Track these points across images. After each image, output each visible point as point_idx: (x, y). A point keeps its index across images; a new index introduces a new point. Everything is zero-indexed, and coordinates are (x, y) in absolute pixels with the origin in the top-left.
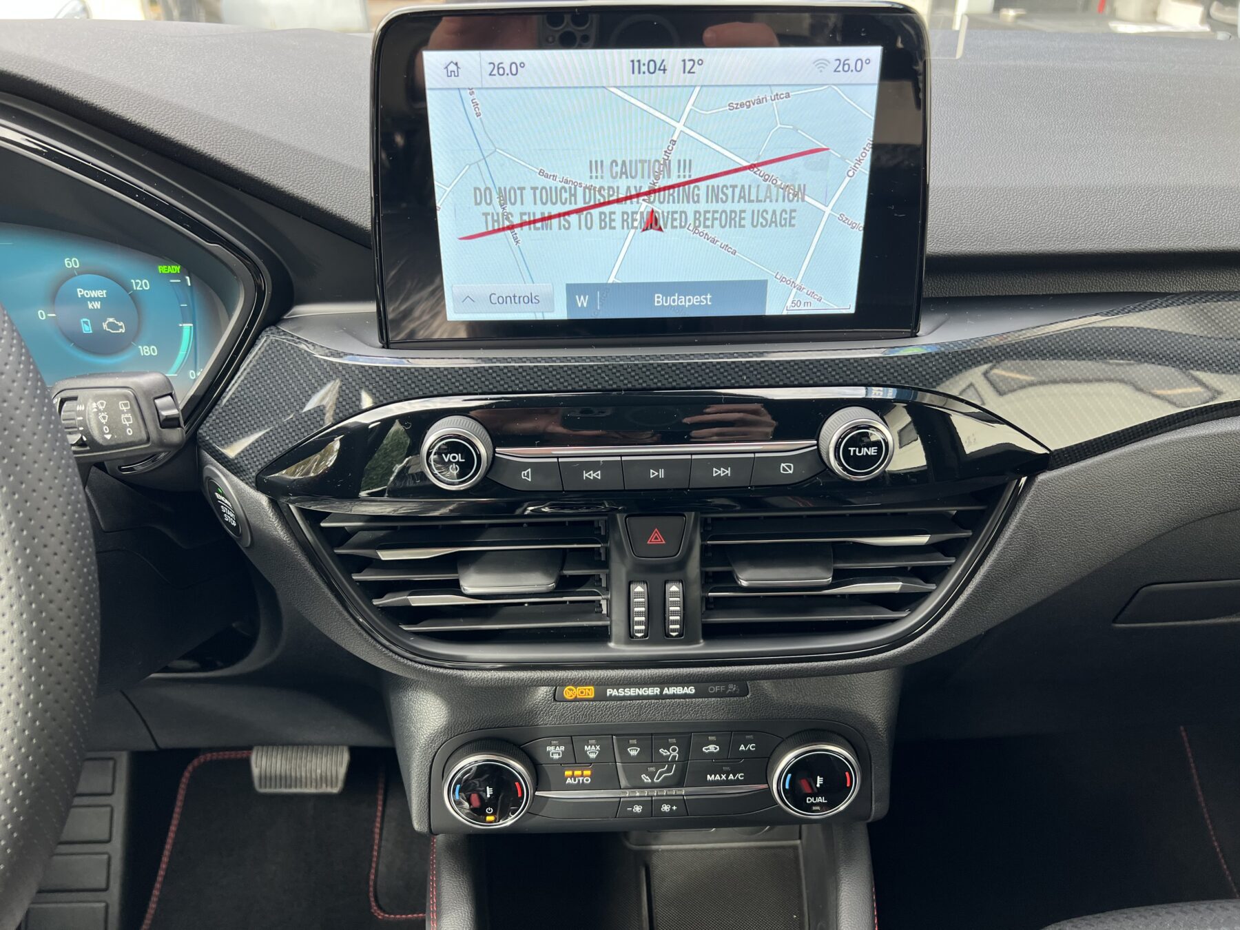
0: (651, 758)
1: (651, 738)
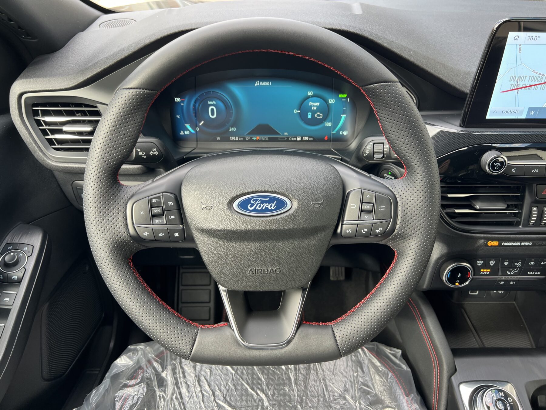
0: (512, 266)
1: (513, 259)
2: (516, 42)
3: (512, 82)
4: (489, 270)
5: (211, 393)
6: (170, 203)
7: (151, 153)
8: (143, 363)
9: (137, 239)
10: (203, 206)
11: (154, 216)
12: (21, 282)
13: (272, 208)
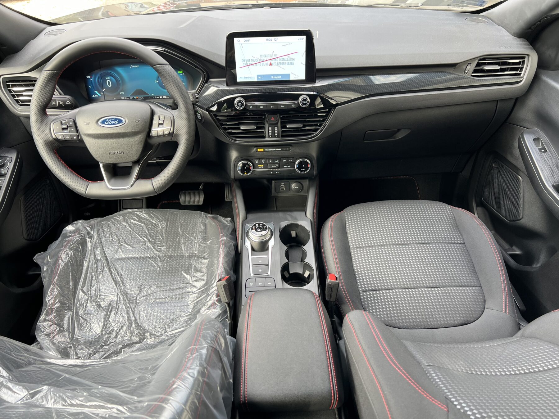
0: (274, 163)
1: (274, 159)
2: (239, 43)
3: (243, 62)
4: (262, 166)
5: (118, 240)
6: (71, 123)
7: (67, 103)
8: (81, 228)
9: (57, 140)
10: (85, 123)
11: (64, 129)
12: (6, 175)
13: (116, 123)
